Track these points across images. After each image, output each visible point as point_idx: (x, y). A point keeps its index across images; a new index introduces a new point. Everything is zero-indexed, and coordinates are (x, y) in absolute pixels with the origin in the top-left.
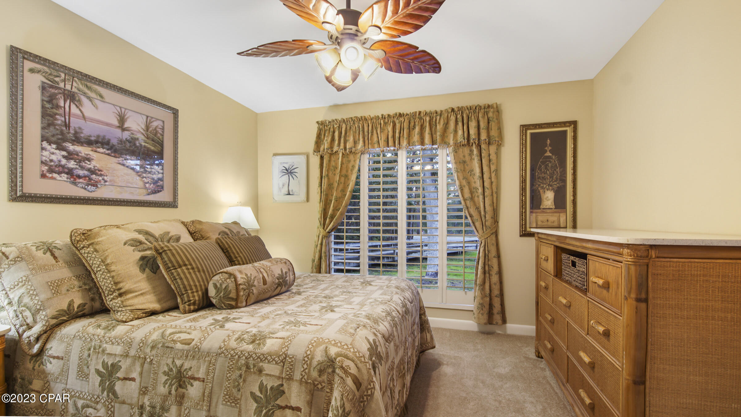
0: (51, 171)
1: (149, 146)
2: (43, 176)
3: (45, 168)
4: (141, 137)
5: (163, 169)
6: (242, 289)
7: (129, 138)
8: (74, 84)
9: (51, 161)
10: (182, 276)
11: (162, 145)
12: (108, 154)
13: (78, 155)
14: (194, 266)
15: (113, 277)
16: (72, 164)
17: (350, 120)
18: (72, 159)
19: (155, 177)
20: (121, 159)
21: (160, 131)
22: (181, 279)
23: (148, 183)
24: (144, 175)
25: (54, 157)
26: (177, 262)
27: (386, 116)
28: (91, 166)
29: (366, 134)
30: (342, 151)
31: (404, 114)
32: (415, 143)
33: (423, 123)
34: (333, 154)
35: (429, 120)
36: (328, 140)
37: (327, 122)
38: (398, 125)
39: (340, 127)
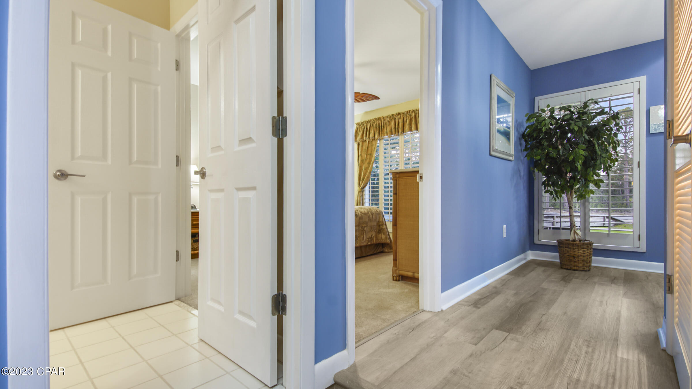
17: (372, 120)
27: (391, 116)
29: (380, 128)
30: (367, 140)
31: (401, 113)
32: (407, 131)
33: (412, 117)
34: (364, 142)
35: (414, 115)
36: (361, 133)
37: (361, 123)
38: (397, 121)
39: (367, 125)
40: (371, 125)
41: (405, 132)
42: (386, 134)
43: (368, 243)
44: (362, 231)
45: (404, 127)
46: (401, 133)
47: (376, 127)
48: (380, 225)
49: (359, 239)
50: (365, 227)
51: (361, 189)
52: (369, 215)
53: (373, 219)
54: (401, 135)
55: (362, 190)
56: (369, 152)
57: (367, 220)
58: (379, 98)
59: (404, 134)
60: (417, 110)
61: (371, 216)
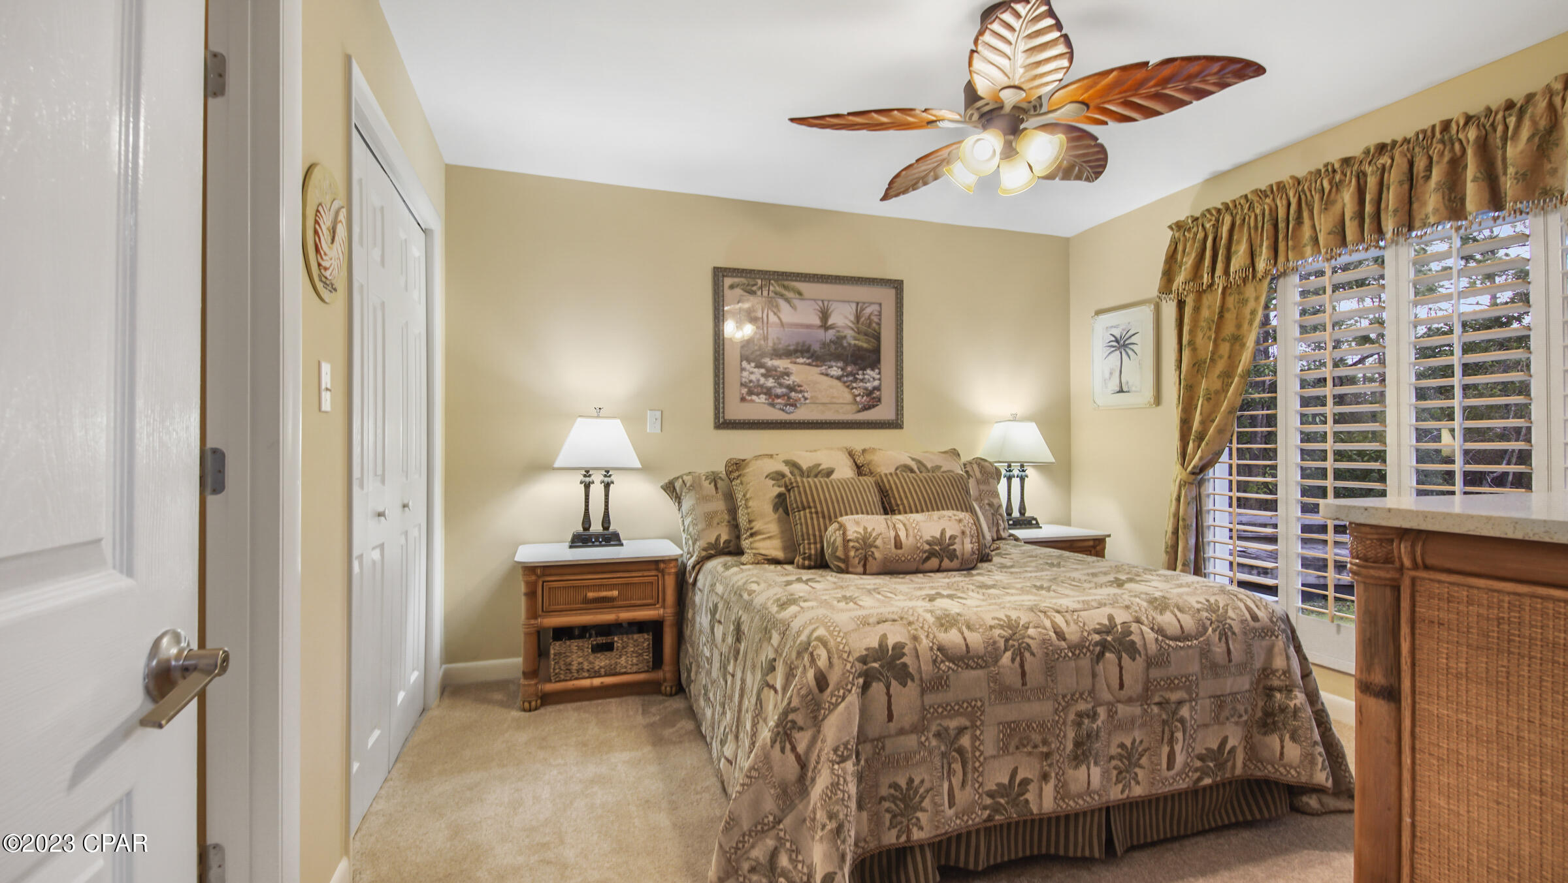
0: (750, 393)
1: (860, 343)
2: (743, 399)
3: (745, 391)
4: (849, 333)
5: (879, 373)
6: (853, 547)
7: (834, 338)
8: (771, 288)
9: (751, 381)
10: (803, 520)
11: (877, 337)
12: (809, 364)
13: (776, 371)
14: (819, 509)
15: (748, 514)
16: (770, 383)
17: (1243, 201)
18: (770, 376)
19: (869, 386)
20: (824, 368)
21: (875, 319)
22: (801, 524)
23: (859, 395)
24: (854, 385)
25: (753, 377)
26: (802, 502)
27: (1337, 166)
28: (790, 382)
29: (1282, 225)
30: (1220, 283)
31: (1394, 143)
32: (1432, 220)
33: (1464, 150)
34: (1204, 291)
35: (1478, 138)
36: (1189, 262)
37: (1190, 221)
38: (1372, 182)
39: (1217, 227)
40: (1238, 222)
41: (1417, 223)
42: (1308, 250)
43: (1200, 779)
44: (1164, 722)
45: (1410, 203)
46: (1397, 233)
47: (1260, 225)
48: (1269, 691)
49: (1144, 761)
50: (1180, 703)
51: (1193, 473)
52: (1208, 643)
53: (1230, 661)
54: (1395, 242)
55: (1198, 476)
56: (1229, 329)
57: (1195, 667)
58: (1259, 70)
59: (1414, 234)
60: (1494, 108)
61: (1219, 649)
